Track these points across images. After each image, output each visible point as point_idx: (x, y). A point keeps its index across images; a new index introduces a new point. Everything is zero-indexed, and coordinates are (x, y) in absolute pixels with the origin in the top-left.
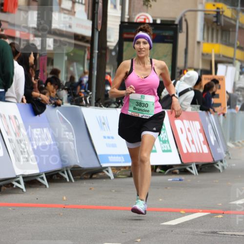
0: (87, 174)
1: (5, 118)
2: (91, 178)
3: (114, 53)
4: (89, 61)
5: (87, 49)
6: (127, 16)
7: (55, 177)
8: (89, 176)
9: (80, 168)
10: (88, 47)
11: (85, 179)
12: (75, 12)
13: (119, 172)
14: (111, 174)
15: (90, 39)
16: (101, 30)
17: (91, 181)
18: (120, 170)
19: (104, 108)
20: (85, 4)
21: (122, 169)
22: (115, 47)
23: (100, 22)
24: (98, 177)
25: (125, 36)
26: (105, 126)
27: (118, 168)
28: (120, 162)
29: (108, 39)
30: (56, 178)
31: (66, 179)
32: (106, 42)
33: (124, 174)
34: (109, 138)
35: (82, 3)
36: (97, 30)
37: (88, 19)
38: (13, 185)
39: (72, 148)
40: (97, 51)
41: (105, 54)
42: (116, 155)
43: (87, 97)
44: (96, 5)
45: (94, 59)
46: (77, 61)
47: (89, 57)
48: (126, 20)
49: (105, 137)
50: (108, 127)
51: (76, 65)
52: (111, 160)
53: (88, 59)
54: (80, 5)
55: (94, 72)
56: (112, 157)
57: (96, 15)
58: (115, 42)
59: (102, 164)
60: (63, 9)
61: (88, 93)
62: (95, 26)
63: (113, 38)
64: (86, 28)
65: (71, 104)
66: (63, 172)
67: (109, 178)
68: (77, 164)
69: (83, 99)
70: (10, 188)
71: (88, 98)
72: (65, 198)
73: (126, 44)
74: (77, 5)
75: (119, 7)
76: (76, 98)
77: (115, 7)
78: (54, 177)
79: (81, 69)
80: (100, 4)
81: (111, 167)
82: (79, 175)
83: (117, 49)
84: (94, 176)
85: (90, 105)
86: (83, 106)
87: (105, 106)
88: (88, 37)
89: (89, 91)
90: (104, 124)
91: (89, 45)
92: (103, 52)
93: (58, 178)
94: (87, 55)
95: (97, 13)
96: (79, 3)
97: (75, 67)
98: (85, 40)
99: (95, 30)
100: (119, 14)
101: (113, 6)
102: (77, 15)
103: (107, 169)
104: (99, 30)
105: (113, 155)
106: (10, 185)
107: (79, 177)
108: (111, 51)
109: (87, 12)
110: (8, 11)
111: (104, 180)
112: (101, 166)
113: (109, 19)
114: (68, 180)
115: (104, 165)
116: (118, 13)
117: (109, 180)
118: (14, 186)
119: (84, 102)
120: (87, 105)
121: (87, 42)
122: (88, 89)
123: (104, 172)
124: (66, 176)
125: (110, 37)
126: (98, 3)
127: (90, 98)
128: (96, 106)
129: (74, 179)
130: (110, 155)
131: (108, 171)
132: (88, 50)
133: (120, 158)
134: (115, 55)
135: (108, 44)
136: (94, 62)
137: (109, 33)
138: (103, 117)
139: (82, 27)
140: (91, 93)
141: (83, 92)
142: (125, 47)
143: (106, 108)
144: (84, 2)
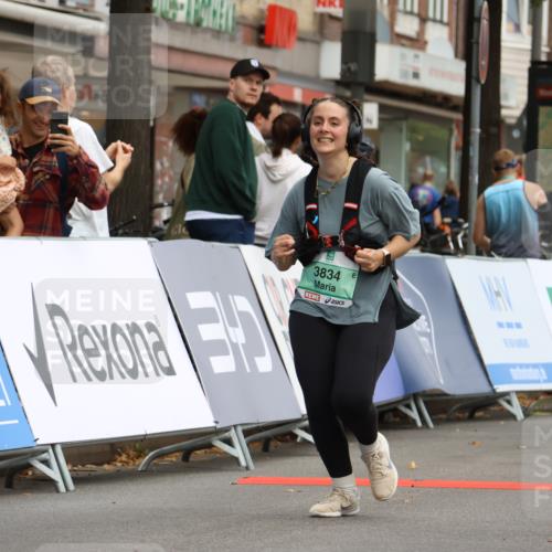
0: (461, 409)
1: (274, 284)
2: (471, 418)
3: (516, 134)
4: (460, 153)
5: (454, 126)
6: (545, 49)
7: (390, 418)
8: (467, 414)
9: (446, 395)
10: (458, 121)
11: (458, 420)
12: (426, 43)
13: (534, 403)
14: (516, 409)
15: (461, 103)
16: (487, 80)
17: (471, 424)
18: (537, 399)
19: (497, 258)
20: (448, 24)
21: (542, 397)
22: (520, 119)
23: (484, 63)
24: (488, 416)
25: (543, 93)
26: (499, 299)
27: (533, 395)
28: (538, 382)
29: (503, 102)
30: (392, 419)
31: (414, 421)
32: (498, 107)
33: (546, 407)
34: (510, 325)
35: (441, 22)
36: (478, 81)
37: (456, 56)
38: (296, 436)
39: (427, 351)
40: (478, 130)
41: (498, 136)
42: (527, 366)
43: (457, 233)
44: (475, 24)
45: (471, 149)
46: (433, 154)
47: (461, 144)
48: (544, 58)
49: (500, 325)
50: (509, 301)
51: (432, 162)
52: (515, 377)
53: (457, 148)
54: (438, 26)
55: (474, 177)
56: (518, 369)
57: (475, 46)
58: (517, 107)
59: (495, 387)
60: (400, 36)
61: (460, 225)
62: (474, 74)
63: (514, 97)
64: (452, 77)
65: (423, 251)
66: (409, 407)
67: (513, 417)
68: (438, 387)
69: (449, 239)
70: (290, 444)
71: (459, 237)
72: (413, 465)
73: (543, 111)
74: (430, 26)
75: (526, 28)
76: (432, 238)
77: (518, 28)
78: (386, 416)
79: (443, 169)
80: (485, 23)
81: (517, 392)
82: (445, 412)
83: (525, 122)
84: (478, 414)
85: (465, 252)
86: (449, 254)
87: (499, 254)
88: (456, 97)
89: (461, 220)
90: (498, 294)
91: (459, 116)
92: (493, 130)
93: (398, 419)
94: (456, 139)
95: (478, 43)
96: (434, 20)
97: (429, 166)
98: (451, 105)
99: (474, 82)
100: (527, 43)
101: (512, 27)
102: (430, 49)
103: (507, 397)
104: (483, 82)
105: (521, 366)
106: (288, 437)
107: (444, 416)
108: (511, 128)
109: (454, 39)
110: (274, 43)
111: (502, 423)
112: (494, 390)
113: (504, 55)
114: (419, 424)
115: (500, 388)
116: (525, 42)
117: (512, 422)
118: (299, 440)
119: (451, 244)
120: (458, 252)
121: (455, 108)
122: (460, 217)
123: (500, 405)
124: (414, 414)
125: (507, 97)
126: (479, 20)
127: (465, 236)
128: (479, 253)
129: (433, 420)
130: (514, 366)
131: (509, 402)
132: (458, 126)
133: (537, 370)
134: (520, 138)
135: (504, 112)
136: (471, 154)
137: (504, 87)
138: (495, 279)
139: (443, 74)
140: (466, 225)
141: (448, 224)
142: (542, 119)
143: (501, 259)
144: (445, 19)
